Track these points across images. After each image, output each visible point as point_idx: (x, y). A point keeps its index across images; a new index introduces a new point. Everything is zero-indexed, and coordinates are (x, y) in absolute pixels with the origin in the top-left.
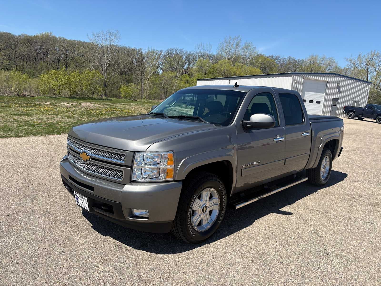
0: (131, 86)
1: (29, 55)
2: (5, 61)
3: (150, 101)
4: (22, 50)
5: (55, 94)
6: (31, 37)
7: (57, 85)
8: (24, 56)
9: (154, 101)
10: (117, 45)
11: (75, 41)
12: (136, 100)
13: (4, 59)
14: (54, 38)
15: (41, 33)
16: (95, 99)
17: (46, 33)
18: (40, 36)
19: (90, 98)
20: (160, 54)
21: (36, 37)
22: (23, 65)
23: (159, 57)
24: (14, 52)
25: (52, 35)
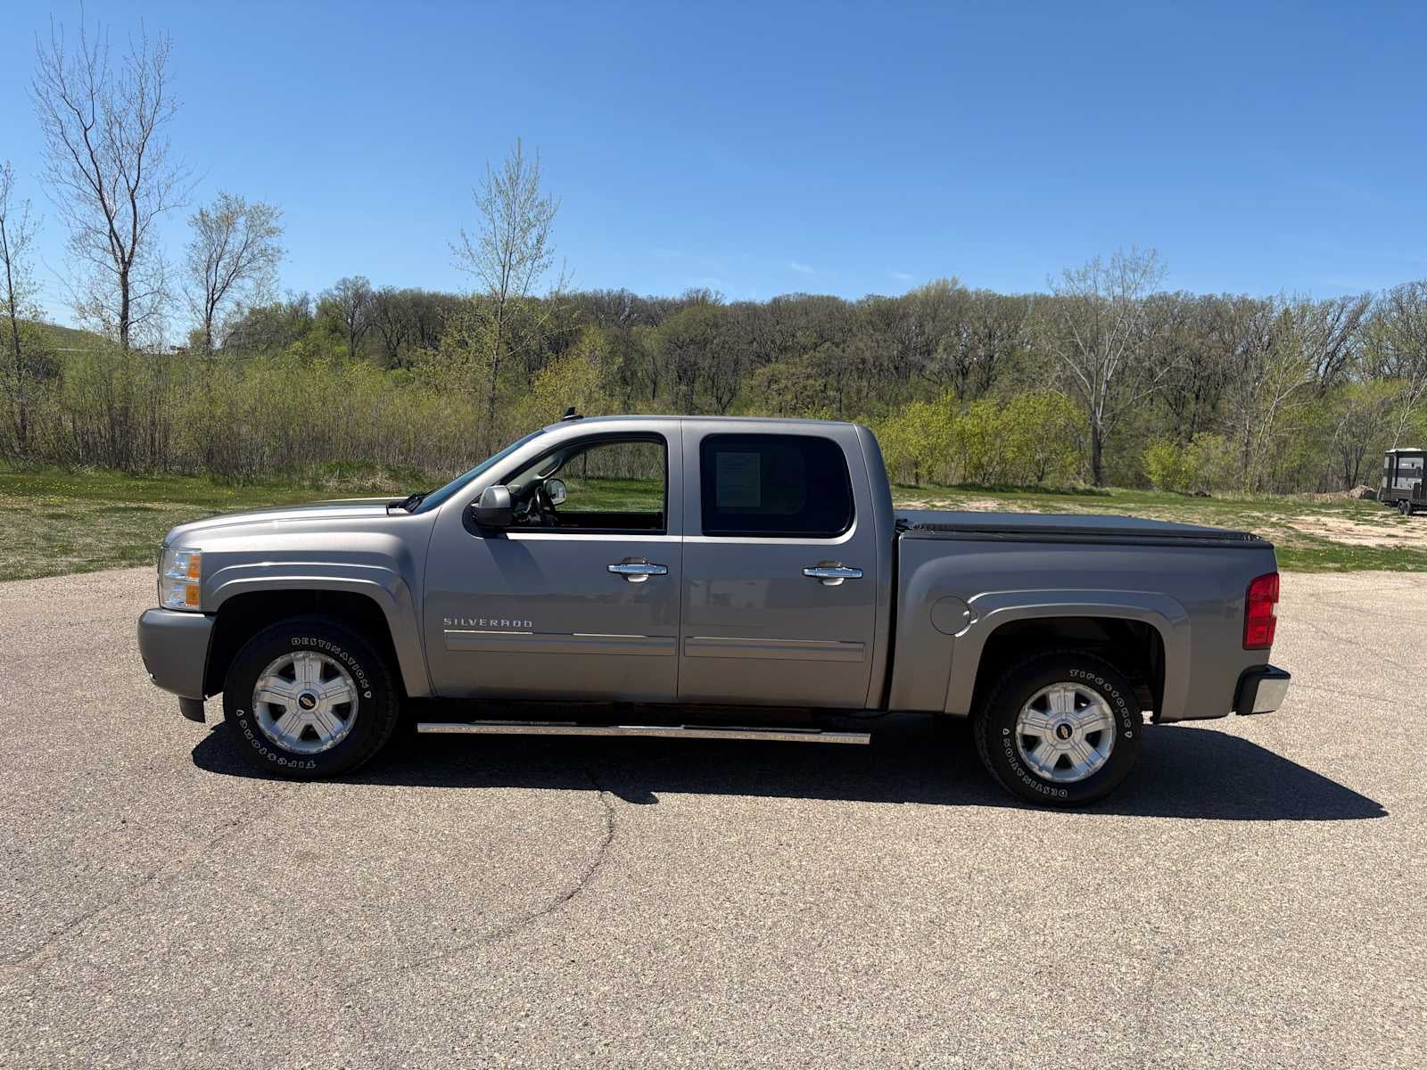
0: (1200, 443)
1: (876, 358)
2: (811, 382)
3: (1268, 499)
4: (862, 345)
5: (917, 476)
6: (892, 302)
7: (925, 447)
8: (864, 361)
9: (1291, 498)
10: (1178, 294)
11: (1026, 298)
12: (1208, 494)
13: (809, 377)
14: (963, 294)
15: (925, 283)
16: (1047, 491)
17: (938, 284)
18: (919, 294)
19: (1028, 489)
20: (1361, 310)
21: (909, 300)
22: (859, 391)
23: (1353, 323)
24: (838, 352)
25: (958, 287)
